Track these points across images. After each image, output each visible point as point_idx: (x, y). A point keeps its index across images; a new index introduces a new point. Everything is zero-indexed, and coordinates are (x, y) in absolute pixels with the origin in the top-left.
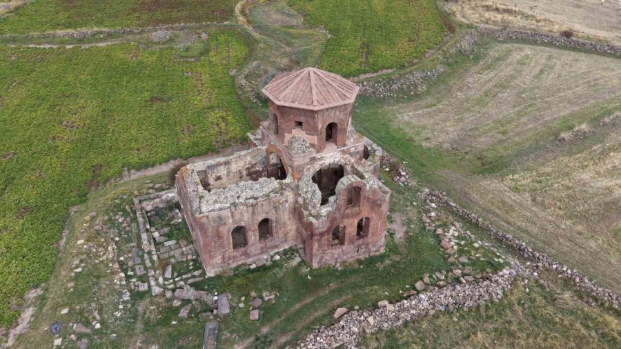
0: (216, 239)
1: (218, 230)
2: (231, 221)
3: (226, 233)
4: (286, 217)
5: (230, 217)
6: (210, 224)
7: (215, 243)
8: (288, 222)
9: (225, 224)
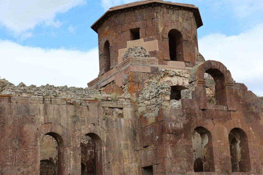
0: (15, 144)
1: (21, 128)
2: (42, 118)
3: (33, 138)
4: (122, 143)
5: (42, 112)
6: (11, 113)
7: (15, 150)
8: (125, 153)
9: (32, 121)
